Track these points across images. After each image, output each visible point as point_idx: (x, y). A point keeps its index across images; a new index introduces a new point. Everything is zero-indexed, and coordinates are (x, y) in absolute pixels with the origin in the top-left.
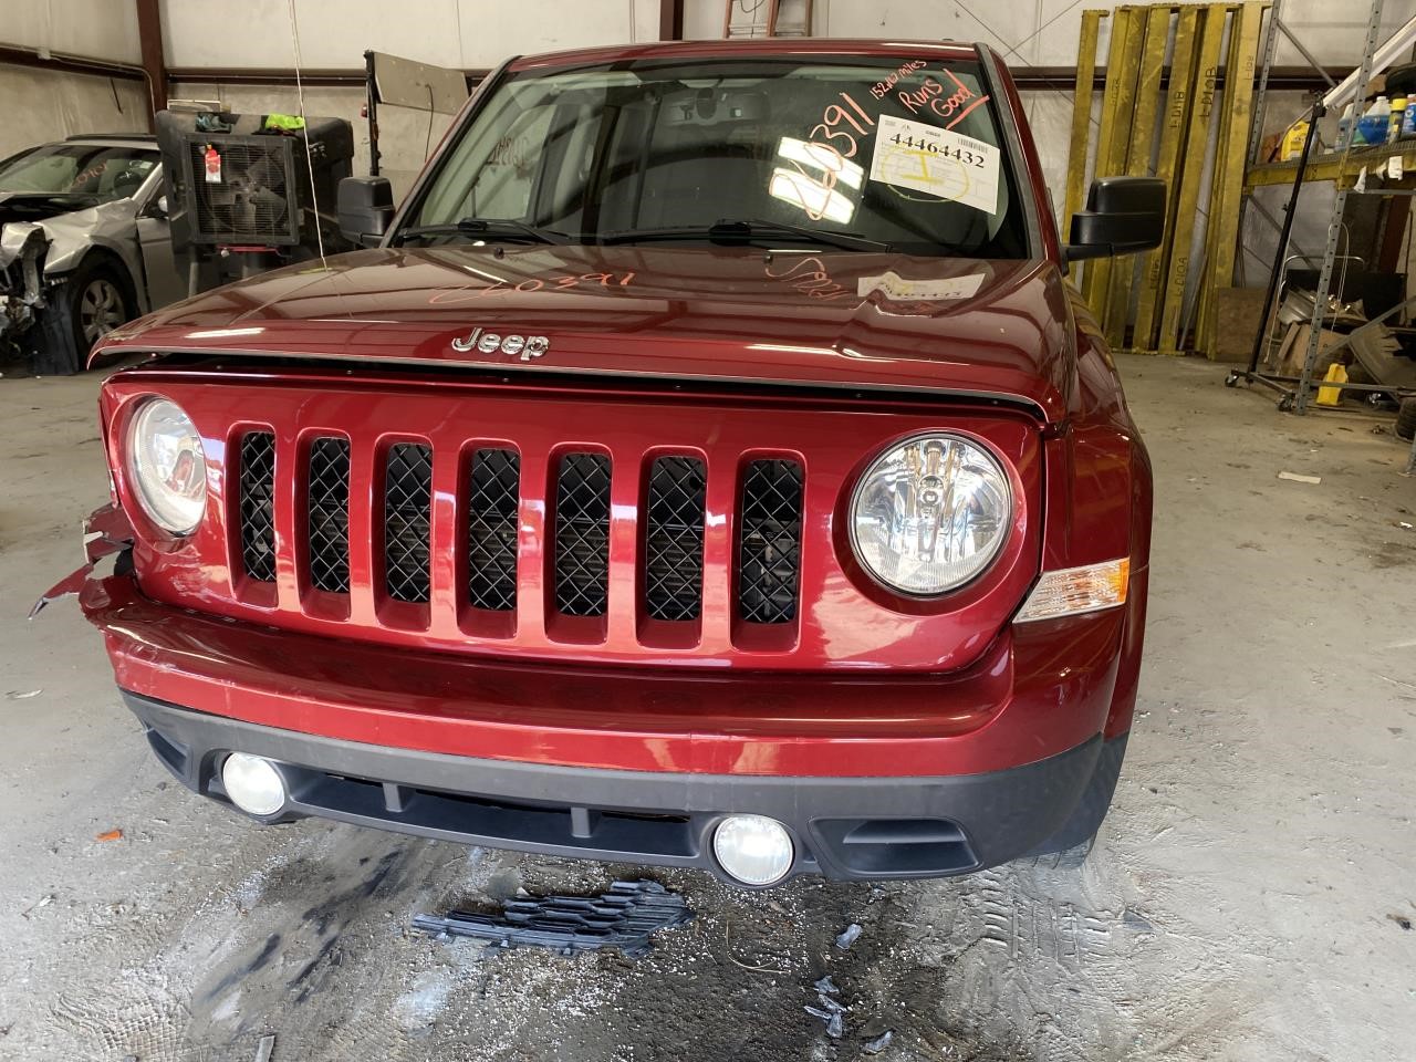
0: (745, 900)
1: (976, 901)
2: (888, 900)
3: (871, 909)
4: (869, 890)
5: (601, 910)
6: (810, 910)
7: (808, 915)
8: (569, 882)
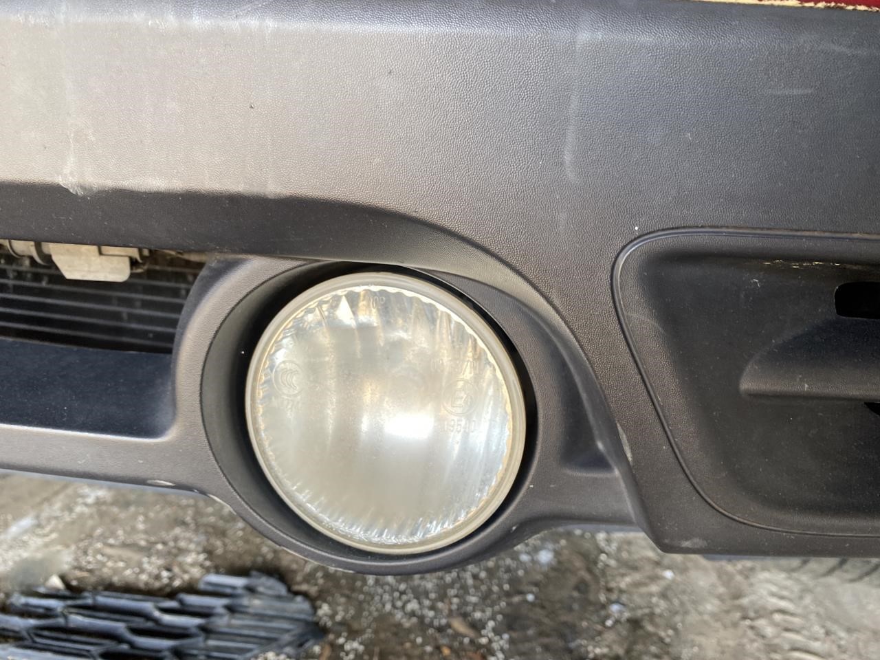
0: (413, 614)
1: (769, 631)
2: (635, 623)
3: (610, 636)
4: (604, 607)
5: (168, 618)
6: (514, 635)
7: (512, 641)
8: (142, 571)
